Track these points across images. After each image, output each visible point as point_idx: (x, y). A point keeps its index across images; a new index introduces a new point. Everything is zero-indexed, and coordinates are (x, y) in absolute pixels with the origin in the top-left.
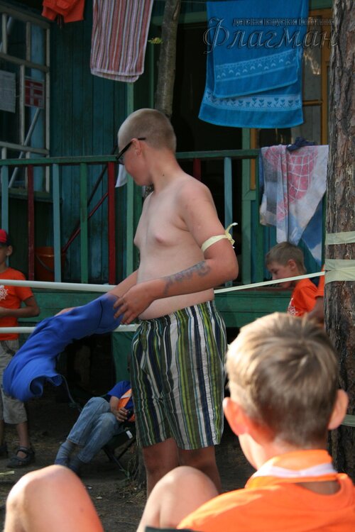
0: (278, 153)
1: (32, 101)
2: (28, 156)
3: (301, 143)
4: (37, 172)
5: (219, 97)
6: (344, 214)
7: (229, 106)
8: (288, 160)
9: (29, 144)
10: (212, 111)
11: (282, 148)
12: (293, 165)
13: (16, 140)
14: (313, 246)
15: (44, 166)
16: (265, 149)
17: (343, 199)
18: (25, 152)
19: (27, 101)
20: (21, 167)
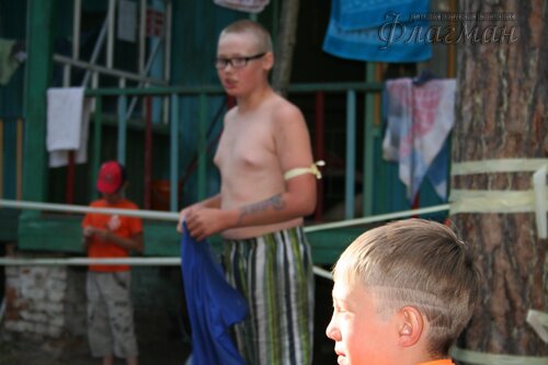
0: (403, 87)
1: (153, 31)
2: (147, 86)
3: (427, 77)
4: (156, 102)
5: (345, 28)
6: (471, 144)
7: (355, 38)
8: (413, 94)
9: (149, 74)
10: (337, 43)
11: (408, 82)
12: (419, 99)
13: (134, 69)
14: (438, 182)
15: (162, 96)
16: (390, 83)
17: (471, 128)
18: (144, 83)
19: (148, 30)
20: (140, 97)
